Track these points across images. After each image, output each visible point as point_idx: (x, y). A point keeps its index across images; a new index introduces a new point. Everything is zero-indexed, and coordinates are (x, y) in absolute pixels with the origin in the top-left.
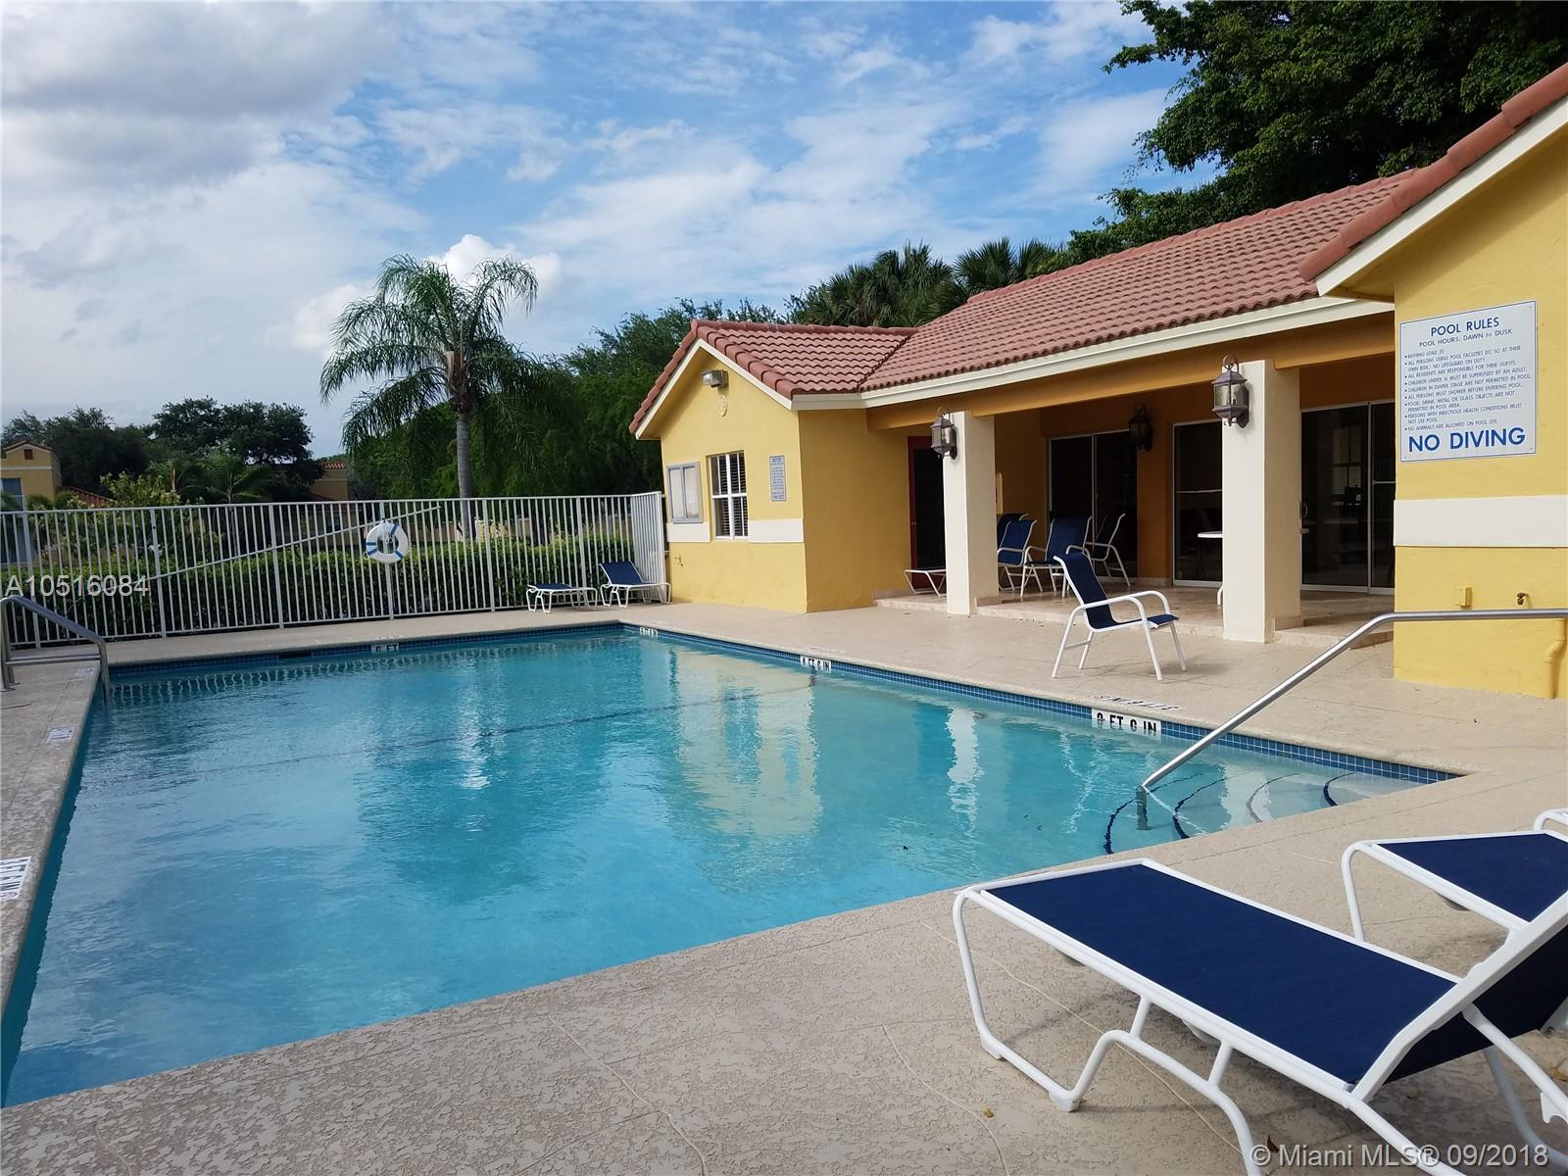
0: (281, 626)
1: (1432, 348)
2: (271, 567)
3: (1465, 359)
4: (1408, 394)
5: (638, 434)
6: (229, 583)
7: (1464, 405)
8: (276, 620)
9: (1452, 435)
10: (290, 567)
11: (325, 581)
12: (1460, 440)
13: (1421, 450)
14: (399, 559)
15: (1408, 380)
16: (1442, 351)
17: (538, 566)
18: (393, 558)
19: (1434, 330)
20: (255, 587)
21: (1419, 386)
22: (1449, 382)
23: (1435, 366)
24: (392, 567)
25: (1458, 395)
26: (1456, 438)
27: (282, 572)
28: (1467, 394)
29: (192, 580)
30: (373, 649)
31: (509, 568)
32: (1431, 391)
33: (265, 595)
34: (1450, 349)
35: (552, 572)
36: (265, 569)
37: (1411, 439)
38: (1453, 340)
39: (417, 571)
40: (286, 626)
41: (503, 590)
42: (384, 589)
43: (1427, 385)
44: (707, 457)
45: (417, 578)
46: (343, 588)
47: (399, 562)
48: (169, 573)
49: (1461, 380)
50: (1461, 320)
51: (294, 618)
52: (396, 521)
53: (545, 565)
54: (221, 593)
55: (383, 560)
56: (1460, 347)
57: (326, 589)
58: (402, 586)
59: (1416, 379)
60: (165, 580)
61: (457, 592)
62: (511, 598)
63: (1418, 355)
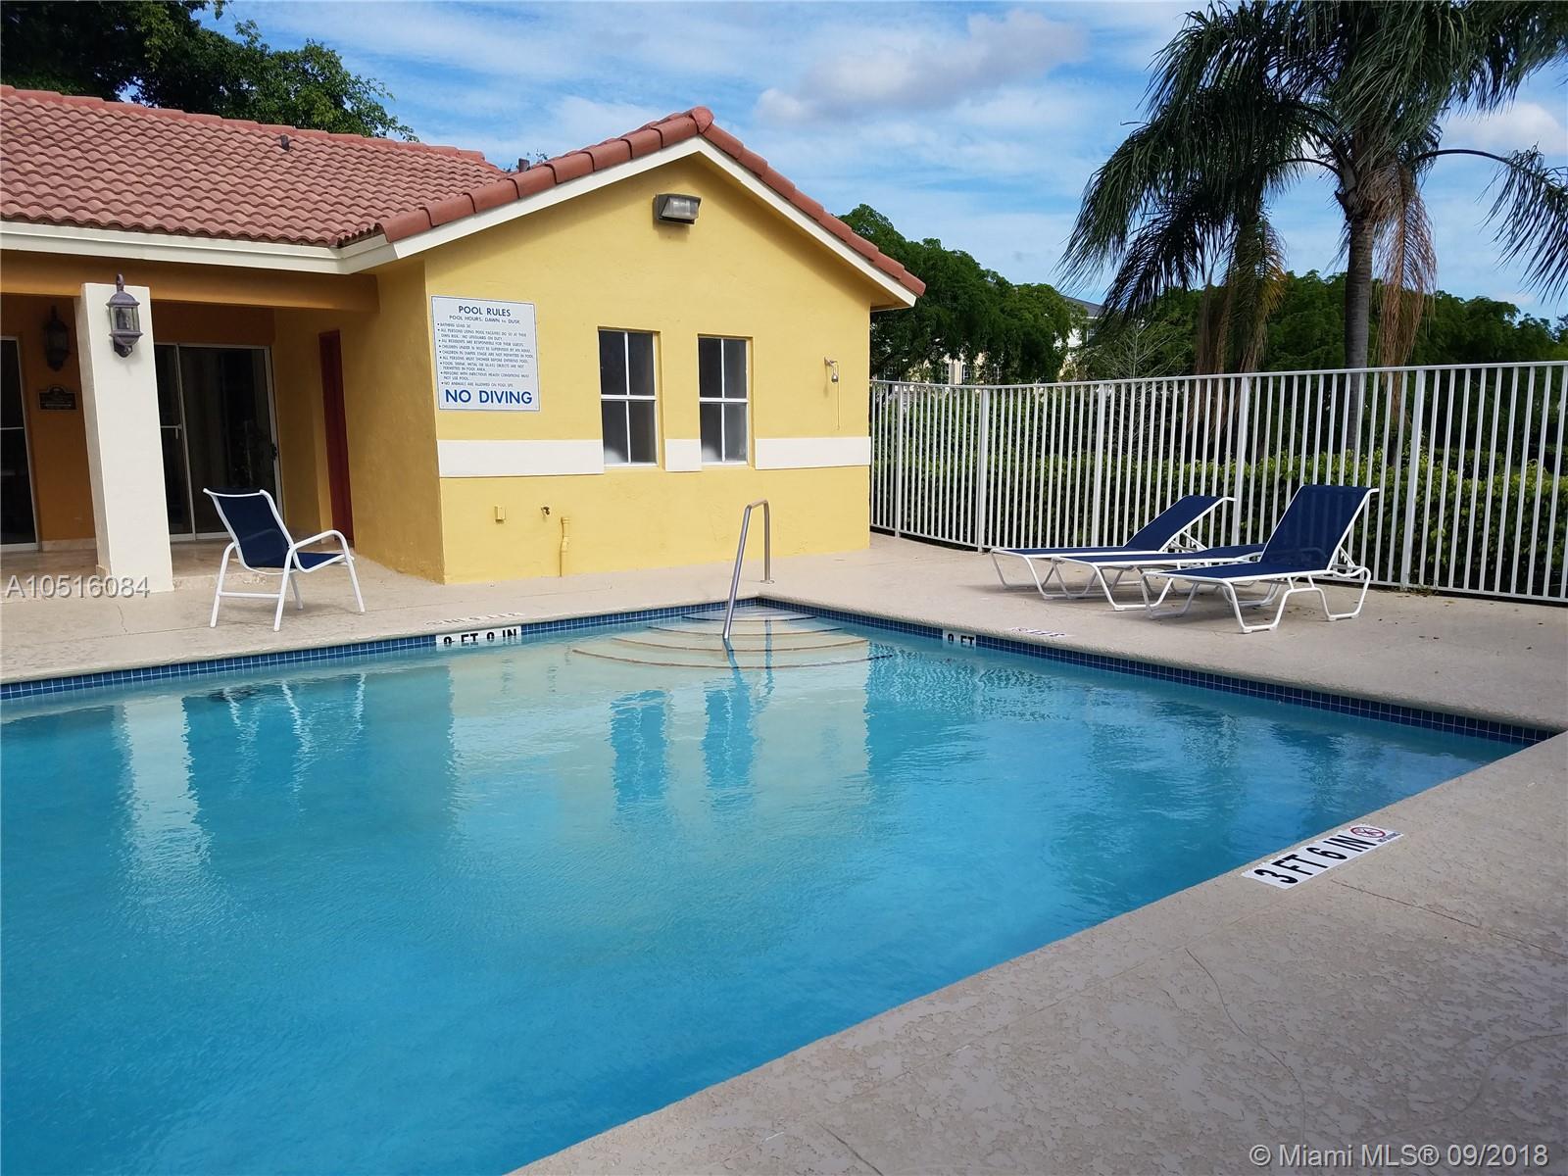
1: (460, 322)
3: (487, 336)
4: (442, 355)
7: (489, 370)
9: (481, 392)
12: (487, 396)
13: (456, 401)
15: (441, 343)
16: (469, 326)
19: (461, 308)
21: (451, 349)
22: (475, 350)
23: (464, 337)
25: (484, 362)
26: (484, 395)
28: (490, 362)
32: (462, 356)
34: (475, 326)
37: (447, 392)
38: (477, 319)
43: (458, 350)
49: (485, 351)
50: (484, 306)
56: (482, 325)
59: (448, 344)
63: (449, 325)
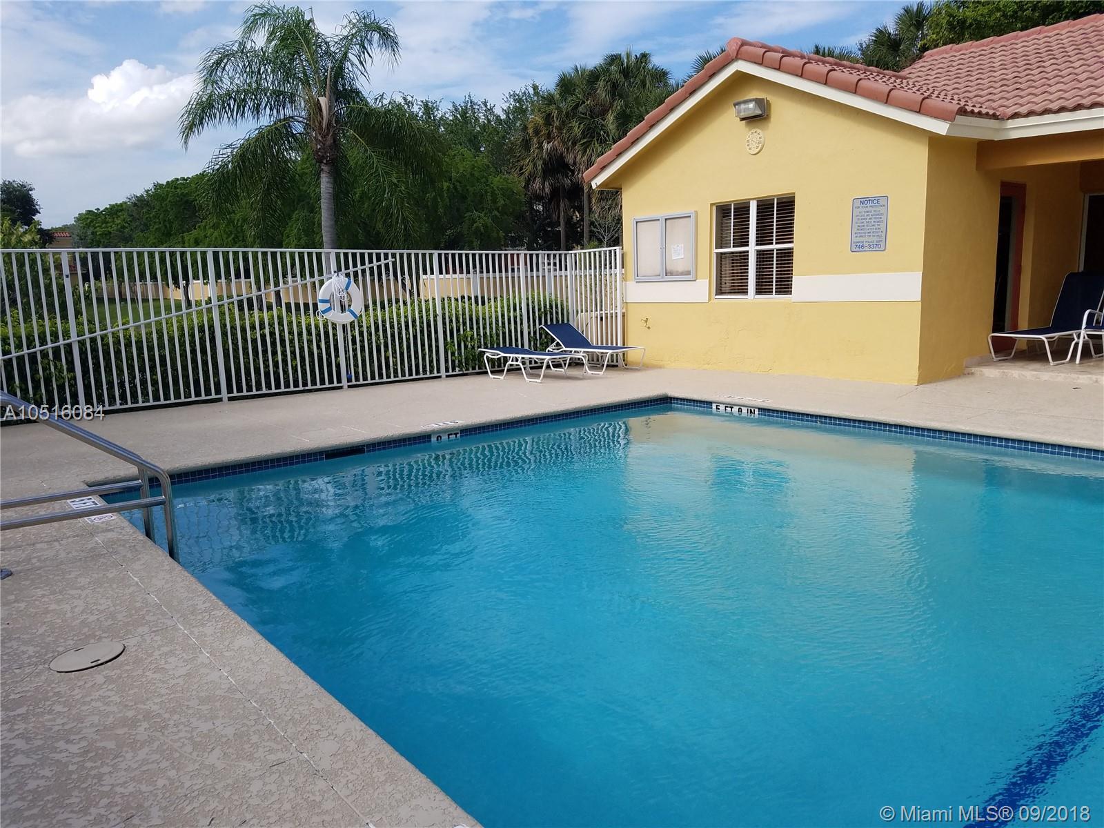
0: (225, 399)
2: (211, 327)
5: (596, 183)
6: (161, 346)
8: (218, 391)
10: (233, 328)
11: (273, 344)
14: (353, 318)
17: (485, 328)
18: (347, 318)
20: (193, 351)
24: (344, 327)
27: (224, 334)
29: (117, 343)
30: (434, 439)
31: (458, 330)
33: (205, 363)
35: (498, 335)
36: (204, 331)
39: (370, 334)
40: (230, 399)
41: (453, 354)
42: (337, 356)
44: (712, 205)
45: (370, 340)
46: (293, 353)
47: (352, 324)
48: (87, 336)
51: (240, 390)
52: (348, 275)
53: (491, 328)
54: (152, 359)
55: (334, 320)
57: (274, 353)
58: (355, 350)
60: (82, 344)
61: (409, 357)
62: (460, 362)
